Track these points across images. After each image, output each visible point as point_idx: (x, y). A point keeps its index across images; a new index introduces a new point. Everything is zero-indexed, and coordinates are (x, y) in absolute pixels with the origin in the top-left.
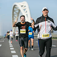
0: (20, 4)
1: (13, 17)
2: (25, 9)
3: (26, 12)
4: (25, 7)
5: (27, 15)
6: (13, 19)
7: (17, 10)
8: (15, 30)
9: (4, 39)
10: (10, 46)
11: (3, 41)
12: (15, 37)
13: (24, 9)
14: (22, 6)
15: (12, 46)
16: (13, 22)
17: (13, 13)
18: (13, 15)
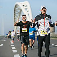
0: (21, 4)
1: (14, 17)
2: (27, 9)
3: (28, 11)
4: (27, 6)
5: (28, 14)
6: (14, 19)
7: (19, 9)
8: (16, 30)
9: (6, 39)
10: (12, 46)
11: (5, 41)
12: (17, 36)
13: (25, 9)
14: (24, 6)
15: (14, 46)
16: (15, 21)
17: (15, 12)
18: (14, 14)
